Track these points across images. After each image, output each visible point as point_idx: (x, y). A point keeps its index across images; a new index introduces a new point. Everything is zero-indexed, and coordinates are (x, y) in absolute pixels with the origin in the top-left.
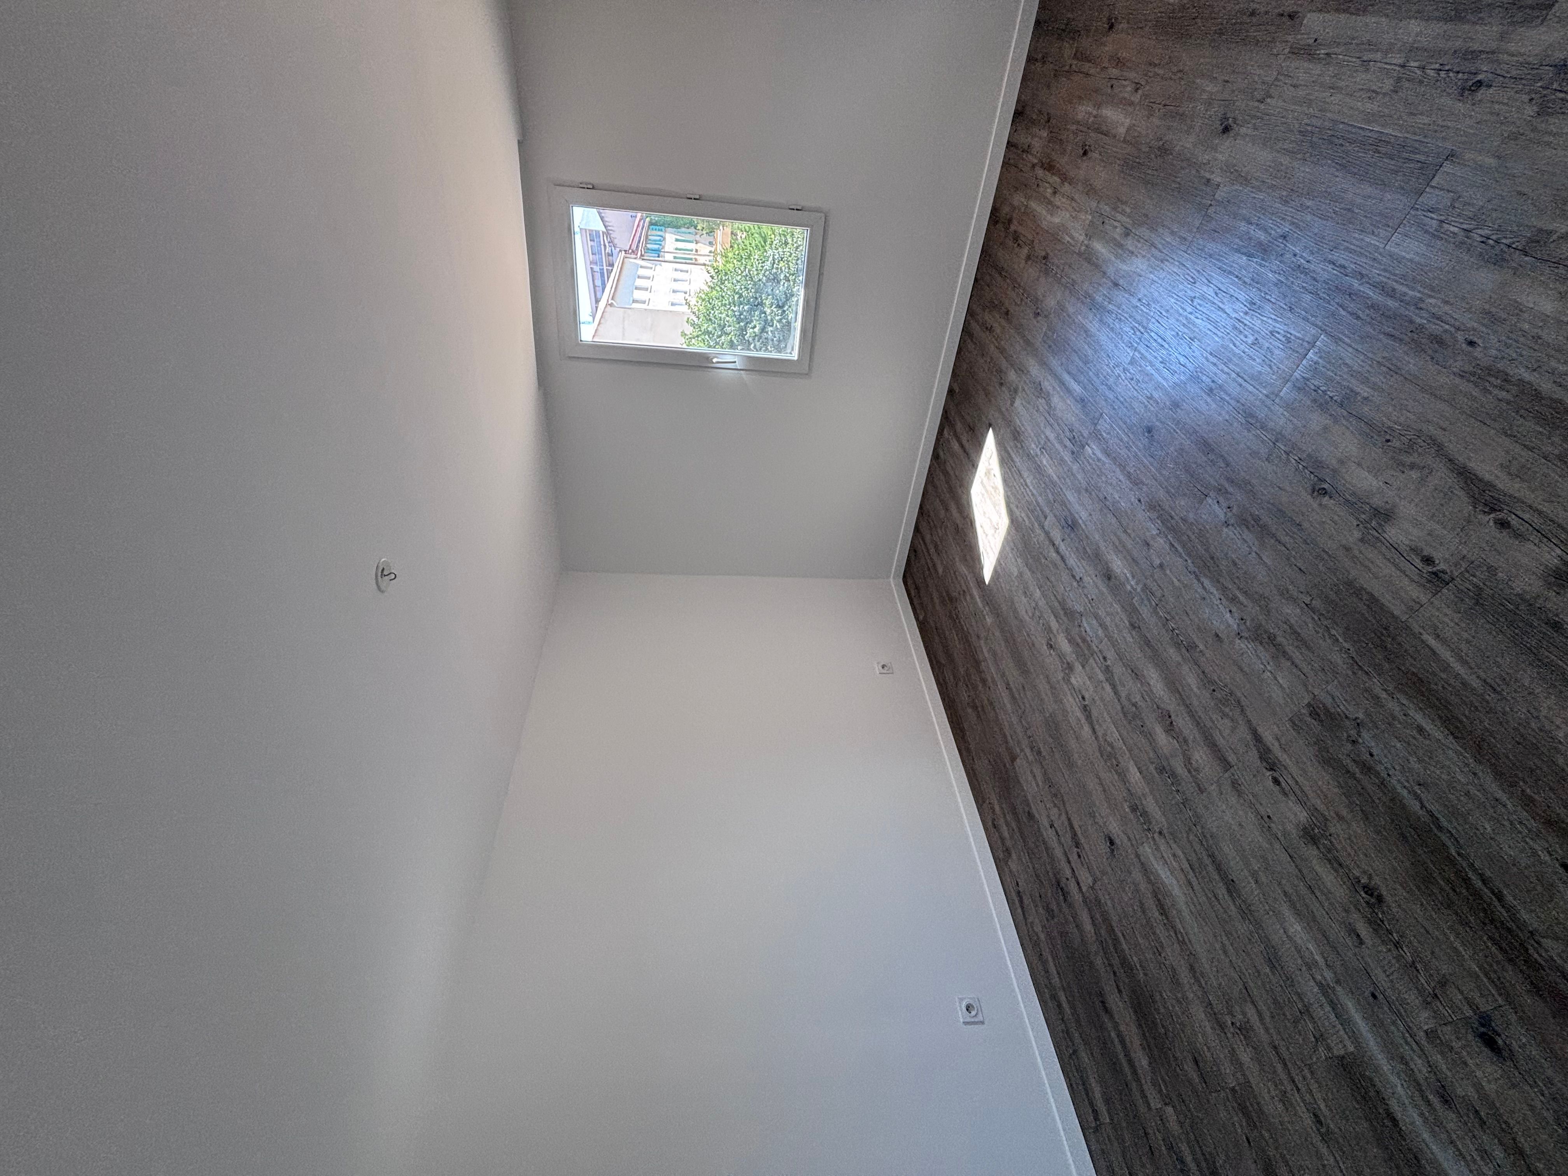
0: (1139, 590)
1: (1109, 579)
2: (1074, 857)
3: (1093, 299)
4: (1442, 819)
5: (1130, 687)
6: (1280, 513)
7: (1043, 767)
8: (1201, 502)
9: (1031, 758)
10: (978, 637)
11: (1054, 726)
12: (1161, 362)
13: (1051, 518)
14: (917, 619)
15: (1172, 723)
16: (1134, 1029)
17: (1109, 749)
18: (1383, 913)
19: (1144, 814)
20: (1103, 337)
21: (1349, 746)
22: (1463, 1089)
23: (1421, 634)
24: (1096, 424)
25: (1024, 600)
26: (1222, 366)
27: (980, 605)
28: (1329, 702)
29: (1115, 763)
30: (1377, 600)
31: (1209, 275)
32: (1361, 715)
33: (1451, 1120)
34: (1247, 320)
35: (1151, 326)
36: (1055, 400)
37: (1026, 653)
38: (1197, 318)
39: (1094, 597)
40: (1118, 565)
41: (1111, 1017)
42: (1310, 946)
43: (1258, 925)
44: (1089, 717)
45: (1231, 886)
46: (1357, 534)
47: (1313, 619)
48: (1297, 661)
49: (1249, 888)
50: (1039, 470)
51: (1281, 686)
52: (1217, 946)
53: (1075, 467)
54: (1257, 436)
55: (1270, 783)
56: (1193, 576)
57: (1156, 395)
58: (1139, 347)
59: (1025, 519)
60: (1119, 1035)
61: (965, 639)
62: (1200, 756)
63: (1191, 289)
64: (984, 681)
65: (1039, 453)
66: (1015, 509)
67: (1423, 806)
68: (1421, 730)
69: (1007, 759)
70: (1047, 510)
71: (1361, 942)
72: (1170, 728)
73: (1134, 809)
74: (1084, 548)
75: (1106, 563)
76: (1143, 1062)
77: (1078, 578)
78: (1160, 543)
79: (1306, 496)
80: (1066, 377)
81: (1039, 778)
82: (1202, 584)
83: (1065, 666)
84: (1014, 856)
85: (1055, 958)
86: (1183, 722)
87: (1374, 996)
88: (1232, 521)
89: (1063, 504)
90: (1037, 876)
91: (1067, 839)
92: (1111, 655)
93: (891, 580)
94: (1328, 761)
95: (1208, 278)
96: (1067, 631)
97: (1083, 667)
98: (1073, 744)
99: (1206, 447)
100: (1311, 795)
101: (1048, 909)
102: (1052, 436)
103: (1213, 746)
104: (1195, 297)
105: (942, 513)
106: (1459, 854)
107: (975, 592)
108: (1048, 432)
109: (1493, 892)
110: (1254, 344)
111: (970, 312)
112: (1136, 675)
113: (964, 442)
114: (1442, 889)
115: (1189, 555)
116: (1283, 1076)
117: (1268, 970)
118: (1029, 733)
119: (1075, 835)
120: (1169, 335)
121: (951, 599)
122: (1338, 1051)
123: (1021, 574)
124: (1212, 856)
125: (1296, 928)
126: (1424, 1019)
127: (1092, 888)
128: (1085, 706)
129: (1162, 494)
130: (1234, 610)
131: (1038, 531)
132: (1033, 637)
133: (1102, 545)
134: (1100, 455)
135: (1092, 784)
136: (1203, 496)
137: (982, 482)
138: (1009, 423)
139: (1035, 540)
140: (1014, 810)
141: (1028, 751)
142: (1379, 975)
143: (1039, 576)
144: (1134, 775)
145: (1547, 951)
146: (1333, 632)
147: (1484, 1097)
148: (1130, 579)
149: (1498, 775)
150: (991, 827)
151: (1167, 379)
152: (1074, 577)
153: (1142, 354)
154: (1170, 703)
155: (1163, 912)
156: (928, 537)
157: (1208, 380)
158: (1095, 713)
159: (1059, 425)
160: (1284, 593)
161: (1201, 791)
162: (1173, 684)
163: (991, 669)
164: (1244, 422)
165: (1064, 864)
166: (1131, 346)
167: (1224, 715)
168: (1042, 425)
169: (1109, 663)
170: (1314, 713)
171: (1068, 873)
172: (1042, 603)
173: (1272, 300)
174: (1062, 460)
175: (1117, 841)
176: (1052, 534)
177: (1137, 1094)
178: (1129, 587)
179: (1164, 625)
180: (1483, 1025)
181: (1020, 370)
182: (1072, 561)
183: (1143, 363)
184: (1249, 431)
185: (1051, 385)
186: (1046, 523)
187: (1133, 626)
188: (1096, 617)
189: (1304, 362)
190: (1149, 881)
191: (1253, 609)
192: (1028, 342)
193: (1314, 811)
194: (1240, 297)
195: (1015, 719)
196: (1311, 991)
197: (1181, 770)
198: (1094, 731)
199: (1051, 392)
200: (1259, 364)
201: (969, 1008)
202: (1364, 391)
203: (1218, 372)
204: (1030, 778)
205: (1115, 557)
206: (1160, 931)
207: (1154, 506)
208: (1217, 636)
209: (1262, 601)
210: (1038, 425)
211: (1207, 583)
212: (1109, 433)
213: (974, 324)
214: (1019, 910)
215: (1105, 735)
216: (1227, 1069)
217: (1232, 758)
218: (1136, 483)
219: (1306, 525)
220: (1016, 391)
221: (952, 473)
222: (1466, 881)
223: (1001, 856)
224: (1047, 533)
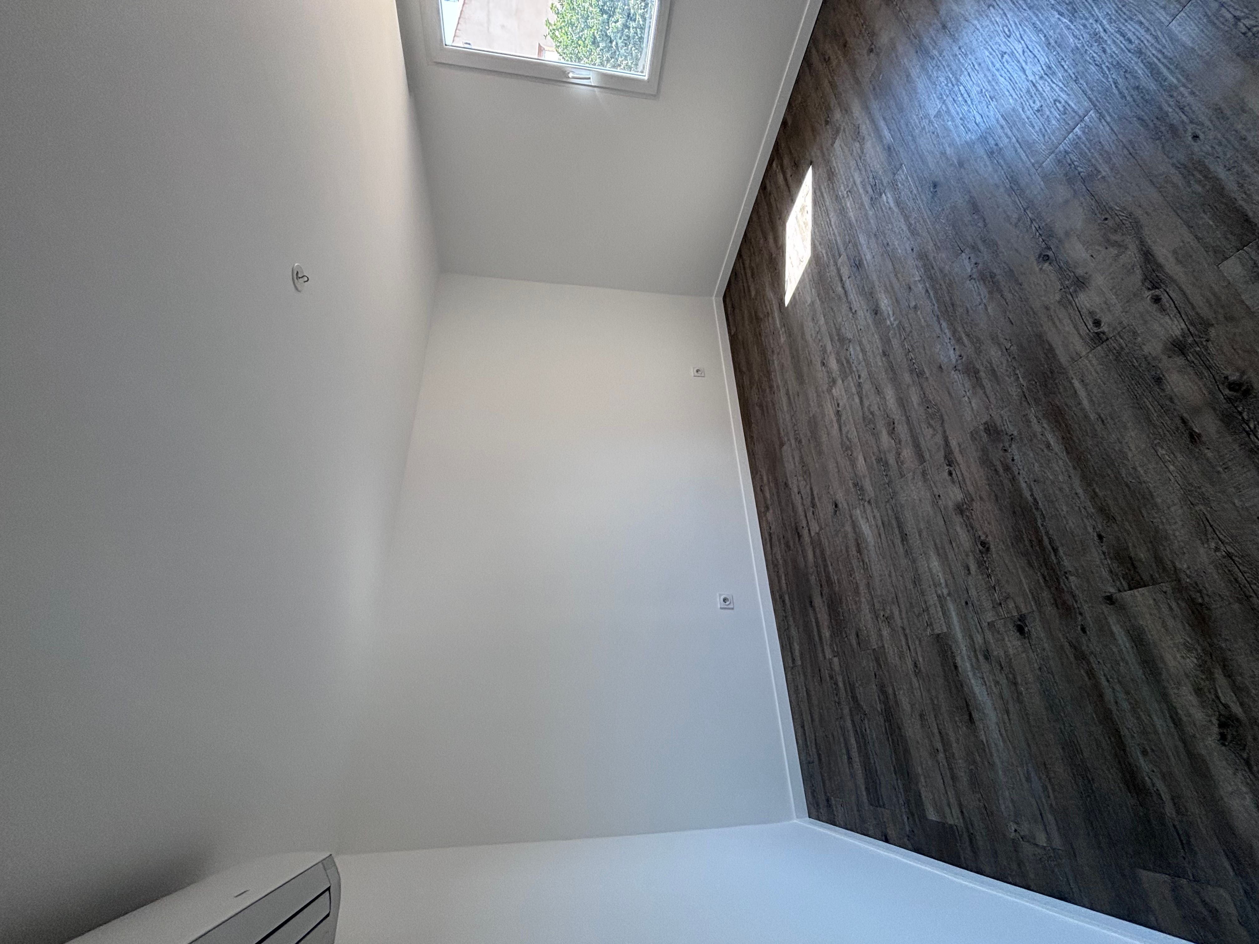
0: (895, 325)
1: (876, 314)
2: (810, 514)
3: (921, 41)
4: (1040, 504)
5: (872, 400)
6: (1011, 274)
7: (801, 452)
8: (957, 256)
9: (794, 445)
10: (773, 352)
11: (814, 424)
12: (961, 119)
13: (844, 257)
14: (729, 333)
15: (894, 428)
16: (826, 617)
17: (848, 443)
18: (987, 558)
19: (862, 489)
20: (921, 84)
21: (1001, 453)
22: (997, 652)
23: (1072, 379)
24: (894, 174)
25: (811, 324)
26: (1007, 130)
27: (778, 326)
28: (999, 422)
29: (850, 453)
30: (1054, 350)
31: (1024, 30)
32: (1015, 433)
33: (985, 667)
34: (1040, 84)
35: (962, 79)
36: (868, 145)
37: (805, 369)
38: (1001, 76)
39: (862, 328)
40: (885, 303)
41: (814, 610)
42: (940, 574)
43: (914, 561)
44: (839, 421)
45: (904, 537)
46: (1058, 297)
47: (1008, 360)
48: (988, 392)
49: (915, 540)
50: (842, 212)
51: (972, 408)
52: (887, 573)
53: (871, 213)
54: (1014, 202)
55: (946, 474)
56: (935, 319)
57: (949, 151)
58: (947, 101)
59: (825, 255)
60: (816, 619)
61: (763, 353)
62: (907, 453)
63: (1005, 44)
64: (771, 387)
65: (846, 196)
66: (818, 244)
67: (1032, 495)
68: (1048, 446)
69: (777, 447)
70: (842, 249)
71: (969, 573)
72: (892, 431)
73: (855, 485)
74: (863, 287)
75: (877, 300)
76: (826, 633)
77: (853, 311)
78: (920, 288)
79: (1033, 259)
80: (882, 124)
81: (797, 459)
82: (941, 325)
83: (830, 380)
84: (771, 511)
85: (786, 575)
86: (902, 430)
87: (967, 603)
88: (974, 276)
89: (855, 245)
90: (784, 524)
91: (808, 502)
92: (864, 374)
93: (714, 298)
94: (985, 461)
95: (1022, 33)
96: (838, 354)
97: (843, 381)
98: (824, 438)
99: (975, 208)
100: (968, 483)
101: (787, 546)
102: (858, 181)
103: (917, 446)
104: (1005, 53)
105: (762, 241)
106: (1042, 525)
107: (776, 314)
108: (856, 175)
109: (1053, 548)
110: (1038, 111)
111: (813, 40)
112: (878, 391)
113: (788, 176)
114: (1025, 546)
115: (938, 301)
116: (904, 643)
117: (912, 587)
118: (796, 428)
119: (813, 498)
120: (975, 90)
121: (757, 318)
122: (937, 631)
123: (813, 303)
124: (897, 518)
125: (935, 564)
126: (989, 616)
127: (818, 534)
128: (838, 411)
129: (931, 246)
130: (957, 347)
131: (832, 268)
132: (812, 356)
133: (877, 283)
134: (892, 204)
135: (831, 466)
136: (960, 252)
137: (796, 218)
138: (827, 162)
139: (828, 274)
140: (776, 480)
141: (793, 441)
142: (973, 592)
143: (826, 305)
144: (861, 461)
145: (1070, 582)
146: (1018, 372)
147: (1007, 655)
148: (891, 315)
149: (1084, 477)
150: (759, 490)
151: (961, 136)
152: (851, 309)
153: (948, 109)
154: (897, 414)
155: (859, 551)
156: (747, 263)
157: (993, 142)
158: (844, 418)
159: (866, 171)
160: (994, 339)
161: (902, 476)
162: (902, 402)
163: (778, 380)
164: (1008, 186)
165: (802, 517)
166: (940, 98)
167: (930, 425)
168: (852, 169)
169: (861, 380)
170: (987, 430)
171: (804, 524)
172: (824, 329)
173: (1066, 67)
174: (862, 204)
175: (840, 506)
176: (842, 272)
177: (819, 649)
178: (888, 323)
179: (906, 355)
180: (1020, 620)
181: (846, 110)
182: (853, 295)
183: (946, 117)
184: (1009, 195)
185: (867, 128)
186: (840, 261)
187: (884, 354)
188: (860, 343)
189: (1071, 135)
190: (855, 532)
191: (970, 349)
192: (857, 81)
193: (967, 494)
194: (1042, 60)
195: (788, 417)
196: (932, 599)
197: (892, 461)
198: (840, 430)
199: (867, 137)
200: (1036, 132)
201: (725, 600)
202: (1105, 170)
203: (1002, 135)
204: (791, 459)
205: (884, 296)
206: (855, 562)
207: (923, 256)
208: (940, 367)
209: (977, 343)
210: (850, 168)
211: (944, 325)
212: (903, 185)
213: (814, 51)
214: (769, 545)
215: (848, 432)
216: (874, 638)
217: (927, 456)
218: (914, 232)
219: (1025, 286)
220: (838, 132)
221: (774, 206)
222: (1040, 541)
223: (763, 510)
224: (838, 270)
